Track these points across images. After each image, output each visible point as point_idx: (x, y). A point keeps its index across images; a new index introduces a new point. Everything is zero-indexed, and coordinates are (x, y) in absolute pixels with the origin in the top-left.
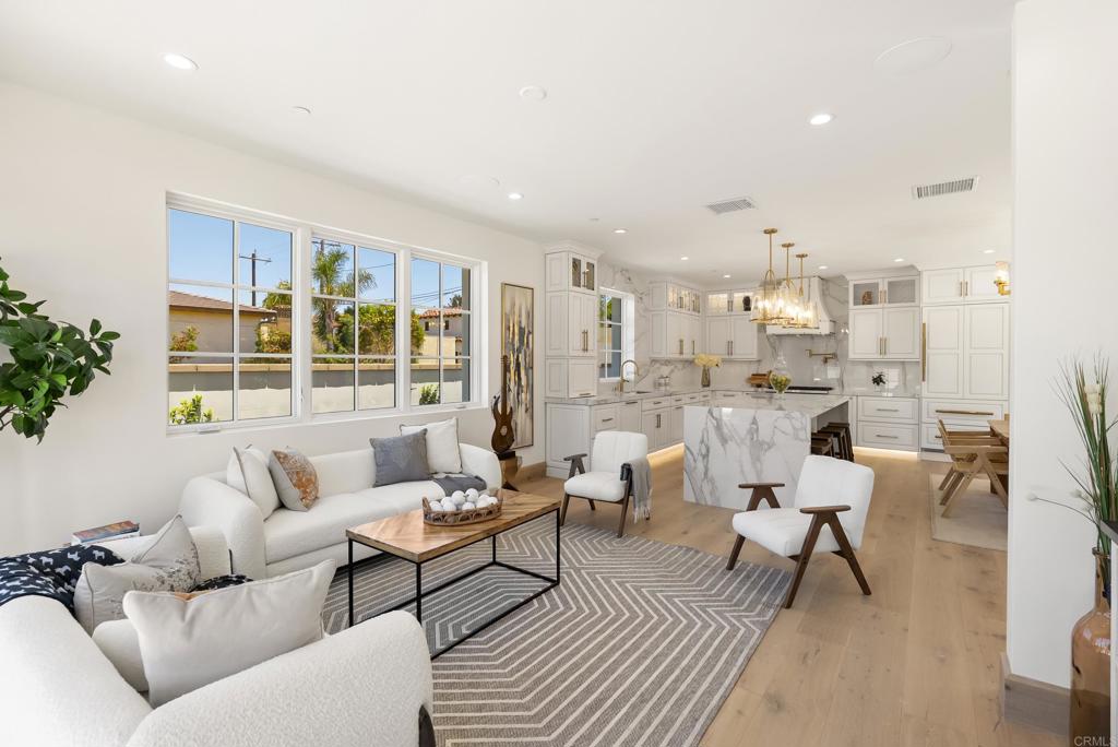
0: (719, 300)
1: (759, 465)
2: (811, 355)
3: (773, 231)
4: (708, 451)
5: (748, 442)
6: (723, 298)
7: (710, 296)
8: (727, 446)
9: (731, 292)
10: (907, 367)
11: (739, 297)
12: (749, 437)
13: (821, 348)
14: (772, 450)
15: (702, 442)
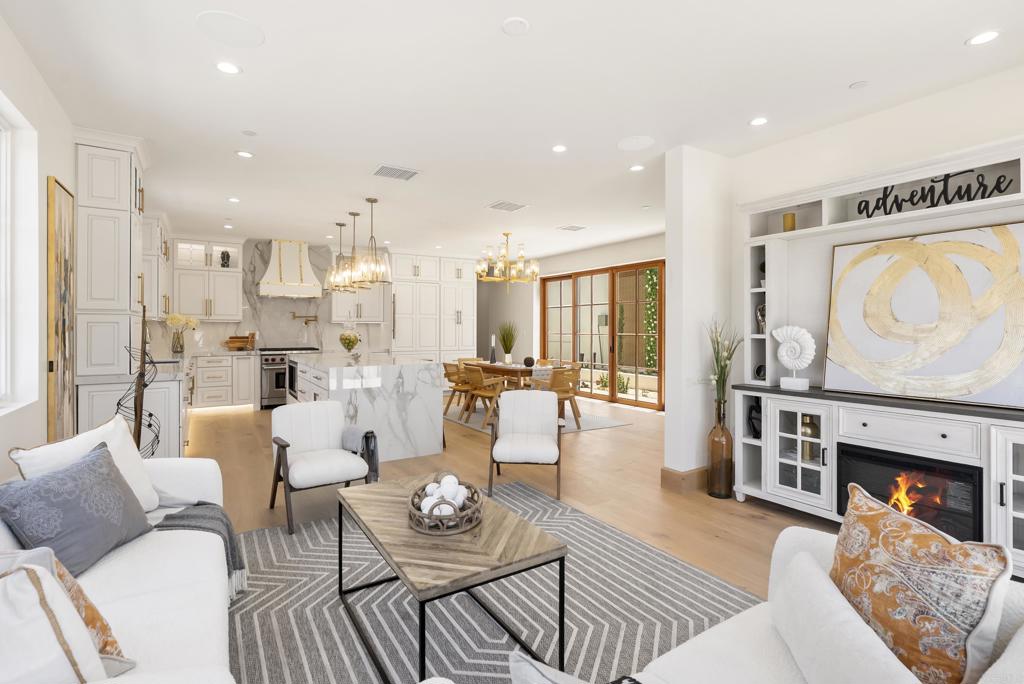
0: (190, 251)
1: (404, 414)
2: (294, 317)
3: (375, 201)
4: (356, 411)
5: (395, 396)
6: (199, 249)
7: (181, 246)
8: (375, 403)
9: (209, 243)
10: (371, 329)
11: (217, 251)
12: (395, 391)
13: (302, 311)
14: (416, 397)
15: (350, 403)
